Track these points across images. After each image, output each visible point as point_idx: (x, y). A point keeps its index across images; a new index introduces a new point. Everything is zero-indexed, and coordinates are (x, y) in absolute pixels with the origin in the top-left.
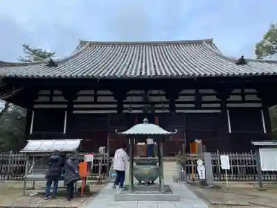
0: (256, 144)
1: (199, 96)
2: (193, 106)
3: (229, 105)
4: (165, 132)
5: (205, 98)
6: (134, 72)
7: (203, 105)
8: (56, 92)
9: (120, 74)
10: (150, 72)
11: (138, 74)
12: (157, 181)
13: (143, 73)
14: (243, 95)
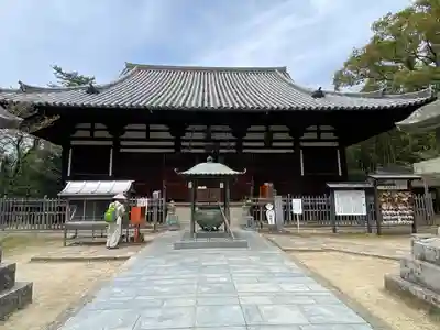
0: (331, 186)
1: (269, 133)
2: (262, 144)
4: (232, 172)
5: (276, 136)
6: (194, 102)
7: (274, 144)
8: (98, 126)
9: (179, 103)
10: (214, 104)
11: (200, 104)
12: (222, 227)
13: (206, 104)
14: (319, 132)
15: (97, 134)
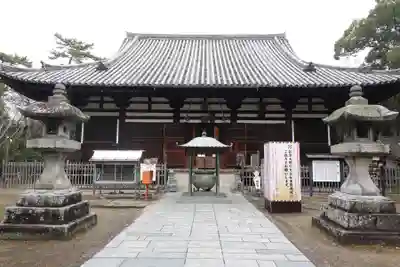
0: (309, 156)
1: (262, 105)
2: (255, 115)
3: (294, 116)
4: (221, 145)
5: (269, 108)
6: (192, 80)
7: (267, 116)
8: (106, 99)
9: (177, 81)
10: (210, 80)
11: (197, 82)
13: (203, 82)
14: (310, 104)
15: (106, 106)
